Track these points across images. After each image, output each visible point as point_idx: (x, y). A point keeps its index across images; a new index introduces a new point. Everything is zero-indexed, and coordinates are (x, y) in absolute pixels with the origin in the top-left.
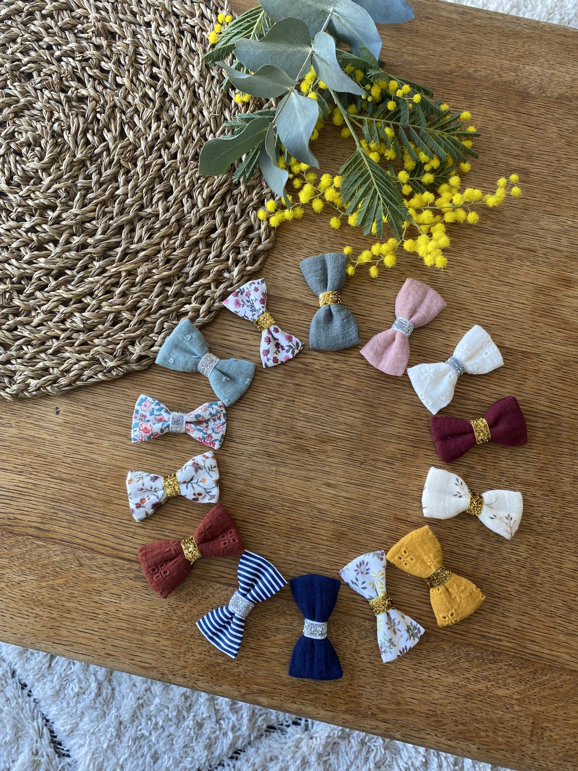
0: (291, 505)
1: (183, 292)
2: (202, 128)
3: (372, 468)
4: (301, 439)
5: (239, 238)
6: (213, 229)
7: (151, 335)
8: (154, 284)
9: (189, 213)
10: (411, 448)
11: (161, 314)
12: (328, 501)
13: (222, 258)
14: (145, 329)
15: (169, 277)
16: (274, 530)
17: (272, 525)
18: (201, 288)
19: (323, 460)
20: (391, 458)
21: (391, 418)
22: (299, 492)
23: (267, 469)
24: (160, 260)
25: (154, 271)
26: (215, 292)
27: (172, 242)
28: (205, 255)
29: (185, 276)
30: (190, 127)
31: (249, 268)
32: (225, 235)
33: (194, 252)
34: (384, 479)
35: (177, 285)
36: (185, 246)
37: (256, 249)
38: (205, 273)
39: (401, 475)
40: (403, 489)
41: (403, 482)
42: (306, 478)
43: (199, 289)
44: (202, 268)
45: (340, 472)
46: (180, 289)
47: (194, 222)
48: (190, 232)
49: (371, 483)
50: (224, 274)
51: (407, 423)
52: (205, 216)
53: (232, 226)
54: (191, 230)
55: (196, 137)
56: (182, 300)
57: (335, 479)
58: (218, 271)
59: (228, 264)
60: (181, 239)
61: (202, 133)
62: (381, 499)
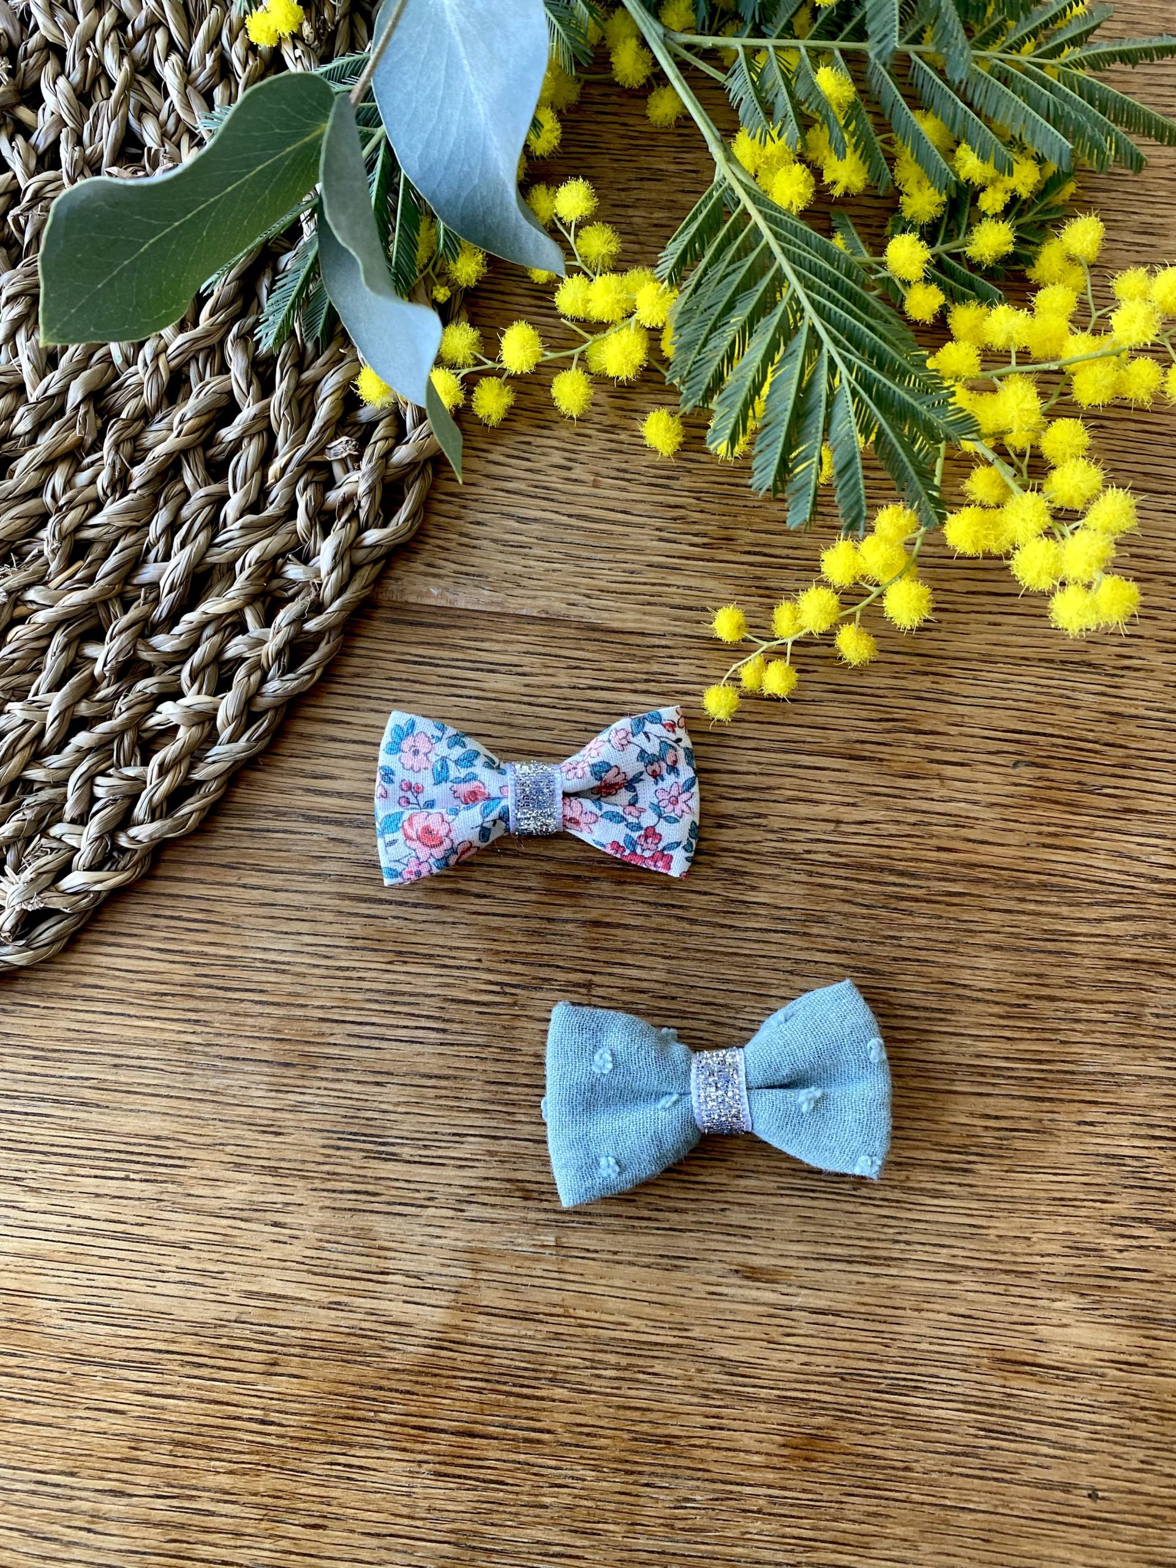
0: (624, 1361)
1: (145, 655)
2: (137, 37)
3: (897, 1195)
5: (323, 429)
6: (226, 410)
7: (55, 831)
8: (42, 643)
9: (129, 362)
10: (1026, 1104)
11: (79, 750)
12: (753, 1331)
13: (270, 511)
14: (29, 814)
15: (90, 608)
16: (575, 1453)
17: (566, 1438)
18: (208, 631)
19: (719, 1188)
21: (946, 1005)
22: (647, 1310)
24: (47, 551)
25: (31, 595)
26: (261, 642)
27: (83, 478)
28: (207, 509)
29: (146, 598)
30: (93, 39)
31: (372, 536)
32: (269, 429)
33: (165, 503)
34: (944, 1228)
35: (123, 636)
36: (133, 486)
37: (387, 461)
38: (216, 575)
39: (1002, 1206)
40: (1014, 1254)
41: (1011, 1229)
42: (666, 1261)
43: (204, 636)
44: (203, 557)
45: (787, 1224)
46: (135, 646)
47: (155, 394)
48: (143, 430)
49: (897, 1246)
50: (287, 568)
51: (1001, 1017)
52: (187, 364)
53: (293, 385)
54: (148, 423)
55: (119, 75)
56: (147, 685)
57: (770, 1252)
58: (264, 562)
59: (295, 532)
60: (114, 462)
61: (137, 57)
62: (940, 1300)
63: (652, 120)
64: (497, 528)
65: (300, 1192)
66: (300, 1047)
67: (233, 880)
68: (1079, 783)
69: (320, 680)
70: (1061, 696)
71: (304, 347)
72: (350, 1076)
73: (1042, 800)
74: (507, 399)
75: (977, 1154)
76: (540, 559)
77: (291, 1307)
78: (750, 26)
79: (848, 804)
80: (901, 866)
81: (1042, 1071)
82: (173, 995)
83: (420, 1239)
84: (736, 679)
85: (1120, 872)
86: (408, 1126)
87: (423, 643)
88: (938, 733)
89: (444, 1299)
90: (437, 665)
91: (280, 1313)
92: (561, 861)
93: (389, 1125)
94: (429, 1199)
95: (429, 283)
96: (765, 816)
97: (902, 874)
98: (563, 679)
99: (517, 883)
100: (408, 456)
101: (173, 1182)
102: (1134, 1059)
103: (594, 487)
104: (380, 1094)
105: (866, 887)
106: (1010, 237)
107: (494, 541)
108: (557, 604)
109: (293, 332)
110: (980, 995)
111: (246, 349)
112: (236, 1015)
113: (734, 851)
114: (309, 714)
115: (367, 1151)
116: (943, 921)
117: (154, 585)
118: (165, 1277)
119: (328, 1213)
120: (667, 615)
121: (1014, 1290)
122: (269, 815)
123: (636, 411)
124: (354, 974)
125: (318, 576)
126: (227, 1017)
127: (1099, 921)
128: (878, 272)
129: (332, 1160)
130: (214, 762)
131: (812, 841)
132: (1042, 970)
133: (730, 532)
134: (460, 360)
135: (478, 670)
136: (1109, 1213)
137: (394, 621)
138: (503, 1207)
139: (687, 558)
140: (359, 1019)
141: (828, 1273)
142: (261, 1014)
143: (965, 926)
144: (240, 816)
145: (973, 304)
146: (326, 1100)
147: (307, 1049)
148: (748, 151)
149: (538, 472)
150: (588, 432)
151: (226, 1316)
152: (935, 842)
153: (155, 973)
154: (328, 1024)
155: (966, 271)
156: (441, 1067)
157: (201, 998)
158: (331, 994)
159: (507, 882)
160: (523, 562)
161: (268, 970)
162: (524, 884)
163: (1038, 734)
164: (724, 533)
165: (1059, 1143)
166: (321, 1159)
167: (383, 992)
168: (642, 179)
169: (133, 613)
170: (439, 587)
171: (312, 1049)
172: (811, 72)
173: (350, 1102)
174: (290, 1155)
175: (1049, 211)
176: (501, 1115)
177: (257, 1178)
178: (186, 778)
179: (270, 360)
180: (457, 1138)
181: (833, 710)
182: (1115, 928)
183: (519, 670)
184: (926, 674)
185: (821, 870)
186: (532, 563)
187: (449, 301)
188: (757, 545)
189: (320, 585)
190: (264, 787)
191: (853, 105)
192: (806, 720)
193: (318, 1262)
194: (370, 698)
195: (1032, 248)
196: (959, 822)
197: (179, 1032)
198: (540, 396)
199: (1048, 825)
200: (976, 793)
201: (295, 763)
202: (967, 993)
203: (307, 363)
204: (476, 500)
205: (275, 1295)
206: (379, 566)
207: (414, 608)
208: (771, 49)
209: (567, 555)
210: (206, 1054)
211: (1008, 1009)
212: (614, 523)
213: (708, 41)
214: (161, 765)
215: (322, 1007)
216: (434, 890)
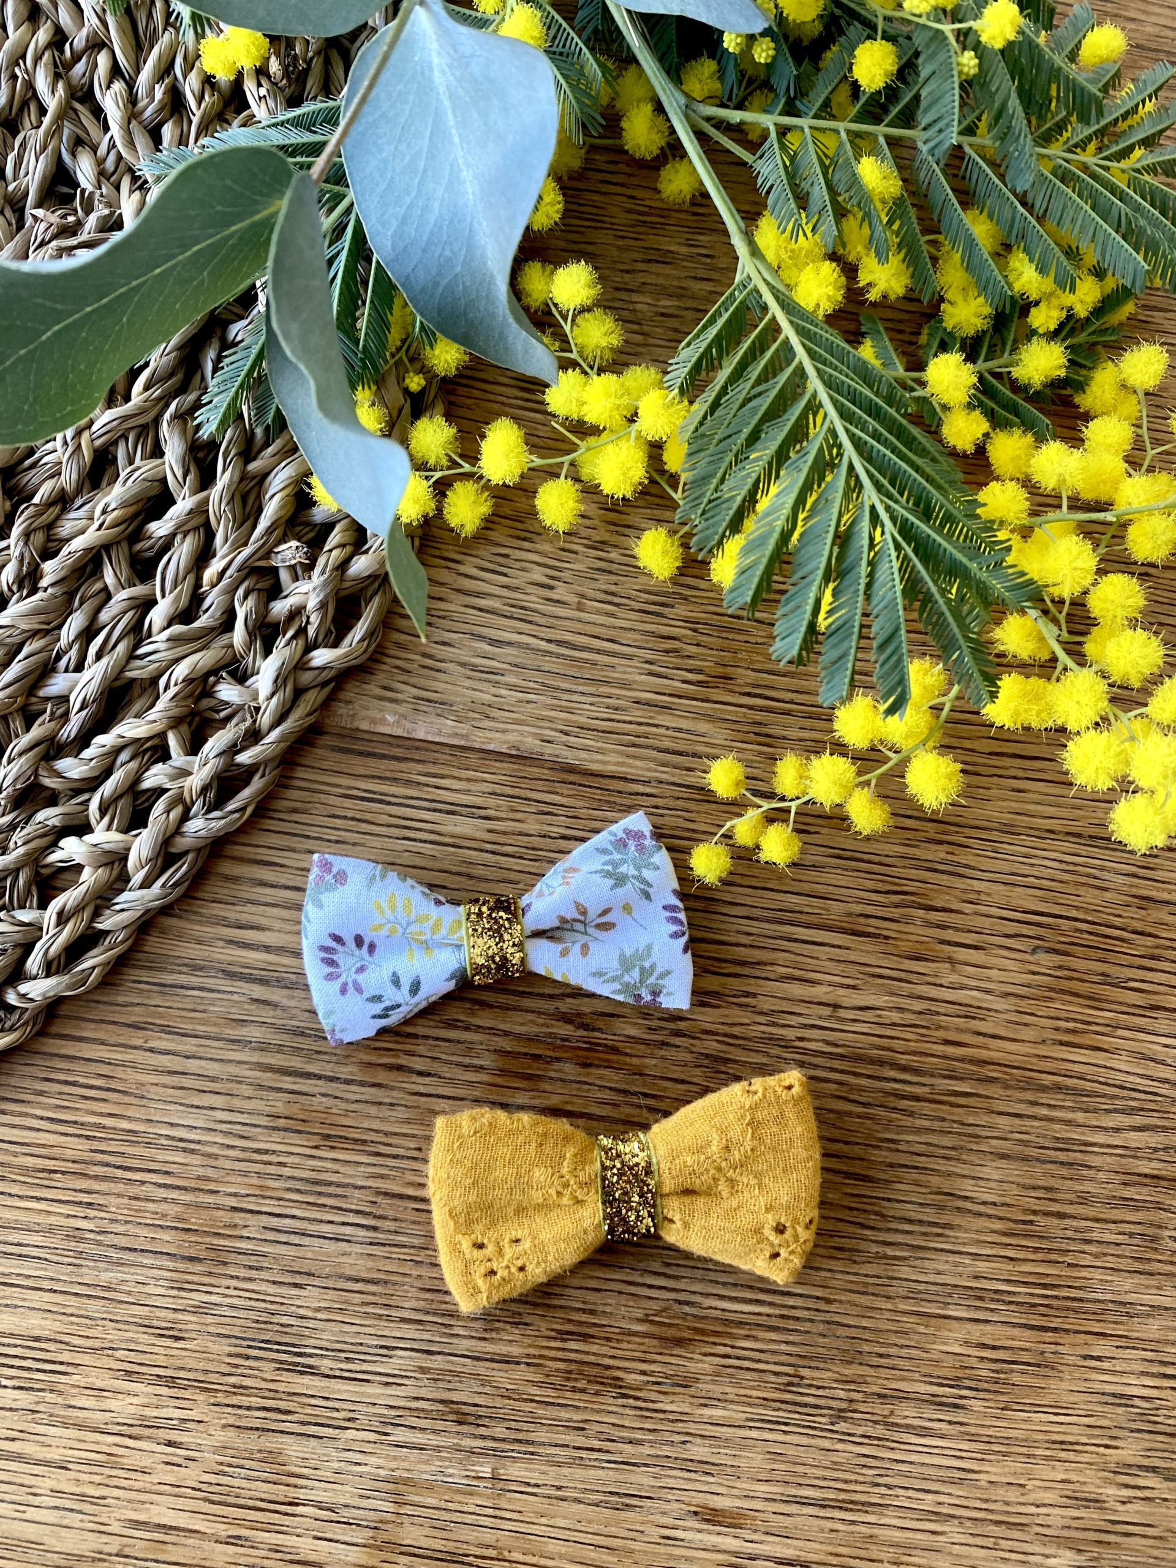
1: (48, 782)
3: (879, 1431)
4: (585, 1337)
5: (269, 531)
6: (157, 501)
10: (1028, 1333)
13: (203, 621)
18: (124, 756)
19: (681, 1418)
20: (955, 1383)
21: (944, 1219)
23: (456, 1474)
26: (185, 773)
28: (130, 614)
29: (52, 713)
30: (23, 57)
31: (322, 657)
32: (207, 524)
33: (81, 604)
34: (931, 1471)
35: (23, 758)
36: (44, 583)
37: (344, 572)
38: (137, 690)
39: (996, 1448)
40: (1007, 1503)
41: (1004, 1474)
42: (616, 1499)
43: (119, 762)
44: (122, 671)
45: (754, 1460)
46: (37, 770)
47: (74, 476)
48: (58, 518)
49: (876, 1490)
50: (219, 687)
51: (1005, 1234)
52: (115, 443)
53: (236, 478)
54: (64, 510)
55: (52, 104)
56: (49, 816)
57: (734, 1492)
58: (194, 680)
59: (231, 646)
60: (22, 556)
61: (75, 82)
62: (920, 1553)
63: (664, 195)
64: (467, 650)
65: (200, 1407)
66: (208, 1240)
67: (139, 1042)
68: (1103, 974)
69: (252, 815)
70: (1088, 876)
71: (252, 430)
72: (264, 1275)
73: (1062, 991)
74: (485, 509)
75: (971, 1388)
76: (512, 688)
77: (183, 1541)
78: (783, 101)
79: (848, 987)
80: (903, 1059)
81: (1047, 1297)
82: (63, 1173)
83: (336, 1465)
84: (728, 836)
85: (1142, 1076)
86: (328, 1335)
87: (373, 777)
88: (952, 911)
89: (360, 1536)
90: (389, 803)
91: (170, 1547)
92: (518, 1037)
93: (307, 1332)
94: (349, 1420)
95: (402, 370)
96: (754, 995)
97: (904, 1069)
98: (532, 825)
99: (467, 1061)
100: (367, 568)
101: (52, 1391)
102: (1147, 1287)
103: (579, 610)
104: (299, 1297)
105: (864, 1082)
106: (1063, 361)
107: (462, 664)
108: (530, 739)
109: (240, 416)
110: (982, 1209)
111: (184, 431)
112: (136, 1199)
113: (717, 1034)
114: (236, 854)
115: (281, 1362)
116: (946, 1124)
117: (64, 699)
118: (37, 1501)
119: (231, 1433)
120: (654, 760)
121: (1004, 1544)
122: (184, 969)
123: (629, 527)
124: (273, 1158)
125: (255, 698)
126: (126, 1201)
127: (1117, 1130)
128: (912, 390)
129: (239, 1371)
130: (123, 910)
131: (806, 1026)
132: (1052, 1183)
133: (729, 670)
134: (432, 461)
135: (435, 810)
136: (1114, 1459)
137: (341, 750)
138: (434, 1431)
139: (680, 697)
140: (277, 1211)
141: (799, 1519)
142: (165, 1200)
143: (971, 1130)
144: (150, 968)
145: (1017, 432)
146: (235, 1301)
147: (216, 1242)
148: (773, 243)
149: (516, 589)
150: (574, 547)
151: (107, 1549)
152: (941, 1034)
153: (44, 1146)
154: (242, 1215)
155: (1008, 393)
156: (369, 1270)
157: (96, 1178)
158: (246, 1180)
159: (455, 1058)
160: (494, 690)
161: (176, 1149)
162: (475, 1062)
163: (1061, 917)
164: (721, 670)
165: (1061, 1379)
166: (227, 1369)
167: (307, 1180)
168: (649, 261)
169: (37, 731)
170: (395, 713)
171: (222, 1242)
172: (852, 160)
173: (263, 1305)
174: (191, 1363)
175: (1104, 331)
176: (436, 1328)
177: (150, 1389)
178: (89, 927)
179: (212, 445)
180: (384, 1352)
181: (835, 878)
182: (1135, 1139)
183: (483, 813)
184: (940, 842)
185: (815, 1060)
186: (503, 692)
187: (423, 391)
188: (758, 686)
189: (257, 709)
190: (180, 937)
191: (898, 202)
192: (806, 888)
193: (217, 1489)
194: (308, 837)
195: (1084, 372)
196: (971, 1012)
197: (69, 1216)
198: (521, 504)
199: (1067, 1020)
200: (989, 980)
201: (217, 910)
202: (968, 1205)
203: (255, 450)
204: (443, 617)
205: (164, 1526)
206: (327, 690)
207: (366, 736)
208: (807, 130)
209: (543, 684)
210: (98, 1243)
211: (1013, 1225)
212: (598, 652)
213: (735, 116)
214: (60, 914)
215: (235, 1195)
216: (370, 1064)
